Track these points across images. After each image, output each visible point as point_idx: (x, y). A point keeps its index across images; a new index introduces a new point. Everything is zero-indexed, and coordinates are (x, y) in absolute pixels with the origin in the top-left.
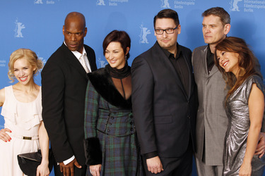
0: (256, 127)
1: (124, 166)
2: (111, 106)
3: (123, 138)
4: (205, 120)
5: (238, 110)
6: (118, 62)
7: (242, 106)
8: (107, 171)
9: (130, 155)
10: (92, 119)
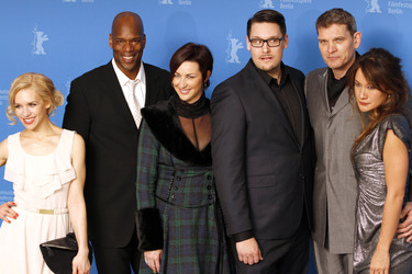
0: (396, 196)
1: (198, 254)
2: (175, 160)
3: (195, 211)
4: (328, 183)
5: (369, 169)
6: (192, 92)
7: (374, 162)
8: (171, 261)
9: (207, 237)
10: (148, 179)
